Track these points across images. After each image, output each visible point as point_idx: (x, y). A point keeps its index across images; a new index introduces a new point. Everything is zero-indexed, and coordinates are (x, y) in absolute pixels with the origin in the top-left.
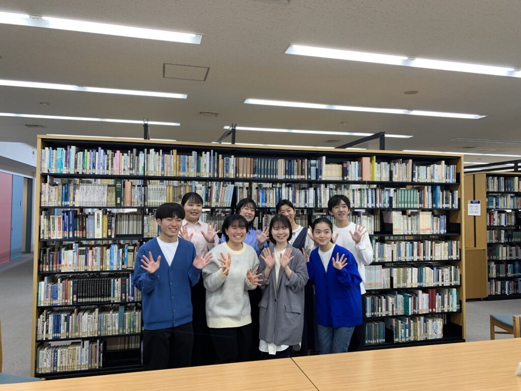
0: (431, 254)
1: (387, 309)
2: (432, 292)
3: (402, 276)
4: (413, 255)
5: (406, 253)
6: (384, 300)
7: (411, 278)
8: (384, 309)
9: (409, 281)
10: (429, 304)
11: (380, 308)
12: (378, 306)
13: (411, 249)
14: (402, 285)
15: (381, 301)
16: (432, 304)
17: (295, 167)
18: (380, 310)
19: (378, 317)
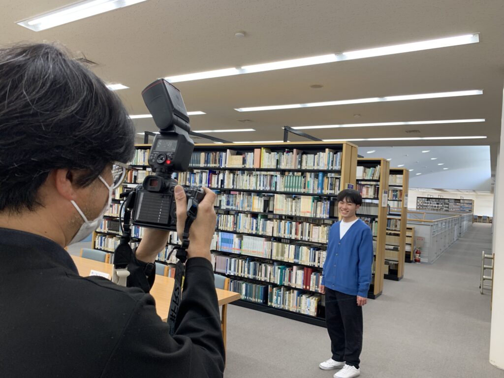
0: (309, 236)
1: (266, 276)
2: (307, 271)
3: (280, 250)
4: (291, 233)
5: (285, 230)
6: (263, 267)
7: (289, 254)
8: (263, 275)
9: (286, 255)
10: (304, 281)
11: (260, 273)
12: (259, 271)
13: (289, 228)
14: (279, 258)
15: (261, 267)
16: (306, 281)
17: (211, 158)
18: (260, 275)
19: (258, 280)
